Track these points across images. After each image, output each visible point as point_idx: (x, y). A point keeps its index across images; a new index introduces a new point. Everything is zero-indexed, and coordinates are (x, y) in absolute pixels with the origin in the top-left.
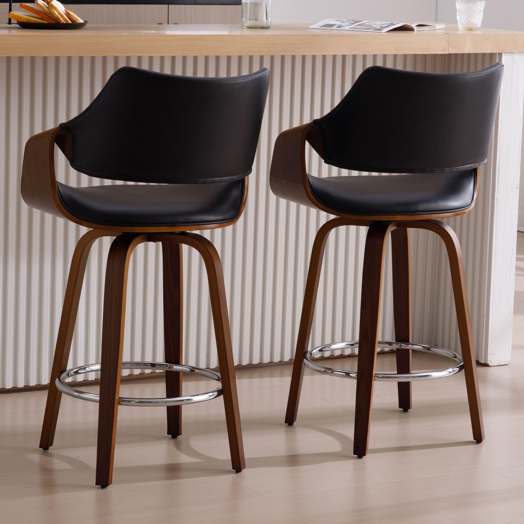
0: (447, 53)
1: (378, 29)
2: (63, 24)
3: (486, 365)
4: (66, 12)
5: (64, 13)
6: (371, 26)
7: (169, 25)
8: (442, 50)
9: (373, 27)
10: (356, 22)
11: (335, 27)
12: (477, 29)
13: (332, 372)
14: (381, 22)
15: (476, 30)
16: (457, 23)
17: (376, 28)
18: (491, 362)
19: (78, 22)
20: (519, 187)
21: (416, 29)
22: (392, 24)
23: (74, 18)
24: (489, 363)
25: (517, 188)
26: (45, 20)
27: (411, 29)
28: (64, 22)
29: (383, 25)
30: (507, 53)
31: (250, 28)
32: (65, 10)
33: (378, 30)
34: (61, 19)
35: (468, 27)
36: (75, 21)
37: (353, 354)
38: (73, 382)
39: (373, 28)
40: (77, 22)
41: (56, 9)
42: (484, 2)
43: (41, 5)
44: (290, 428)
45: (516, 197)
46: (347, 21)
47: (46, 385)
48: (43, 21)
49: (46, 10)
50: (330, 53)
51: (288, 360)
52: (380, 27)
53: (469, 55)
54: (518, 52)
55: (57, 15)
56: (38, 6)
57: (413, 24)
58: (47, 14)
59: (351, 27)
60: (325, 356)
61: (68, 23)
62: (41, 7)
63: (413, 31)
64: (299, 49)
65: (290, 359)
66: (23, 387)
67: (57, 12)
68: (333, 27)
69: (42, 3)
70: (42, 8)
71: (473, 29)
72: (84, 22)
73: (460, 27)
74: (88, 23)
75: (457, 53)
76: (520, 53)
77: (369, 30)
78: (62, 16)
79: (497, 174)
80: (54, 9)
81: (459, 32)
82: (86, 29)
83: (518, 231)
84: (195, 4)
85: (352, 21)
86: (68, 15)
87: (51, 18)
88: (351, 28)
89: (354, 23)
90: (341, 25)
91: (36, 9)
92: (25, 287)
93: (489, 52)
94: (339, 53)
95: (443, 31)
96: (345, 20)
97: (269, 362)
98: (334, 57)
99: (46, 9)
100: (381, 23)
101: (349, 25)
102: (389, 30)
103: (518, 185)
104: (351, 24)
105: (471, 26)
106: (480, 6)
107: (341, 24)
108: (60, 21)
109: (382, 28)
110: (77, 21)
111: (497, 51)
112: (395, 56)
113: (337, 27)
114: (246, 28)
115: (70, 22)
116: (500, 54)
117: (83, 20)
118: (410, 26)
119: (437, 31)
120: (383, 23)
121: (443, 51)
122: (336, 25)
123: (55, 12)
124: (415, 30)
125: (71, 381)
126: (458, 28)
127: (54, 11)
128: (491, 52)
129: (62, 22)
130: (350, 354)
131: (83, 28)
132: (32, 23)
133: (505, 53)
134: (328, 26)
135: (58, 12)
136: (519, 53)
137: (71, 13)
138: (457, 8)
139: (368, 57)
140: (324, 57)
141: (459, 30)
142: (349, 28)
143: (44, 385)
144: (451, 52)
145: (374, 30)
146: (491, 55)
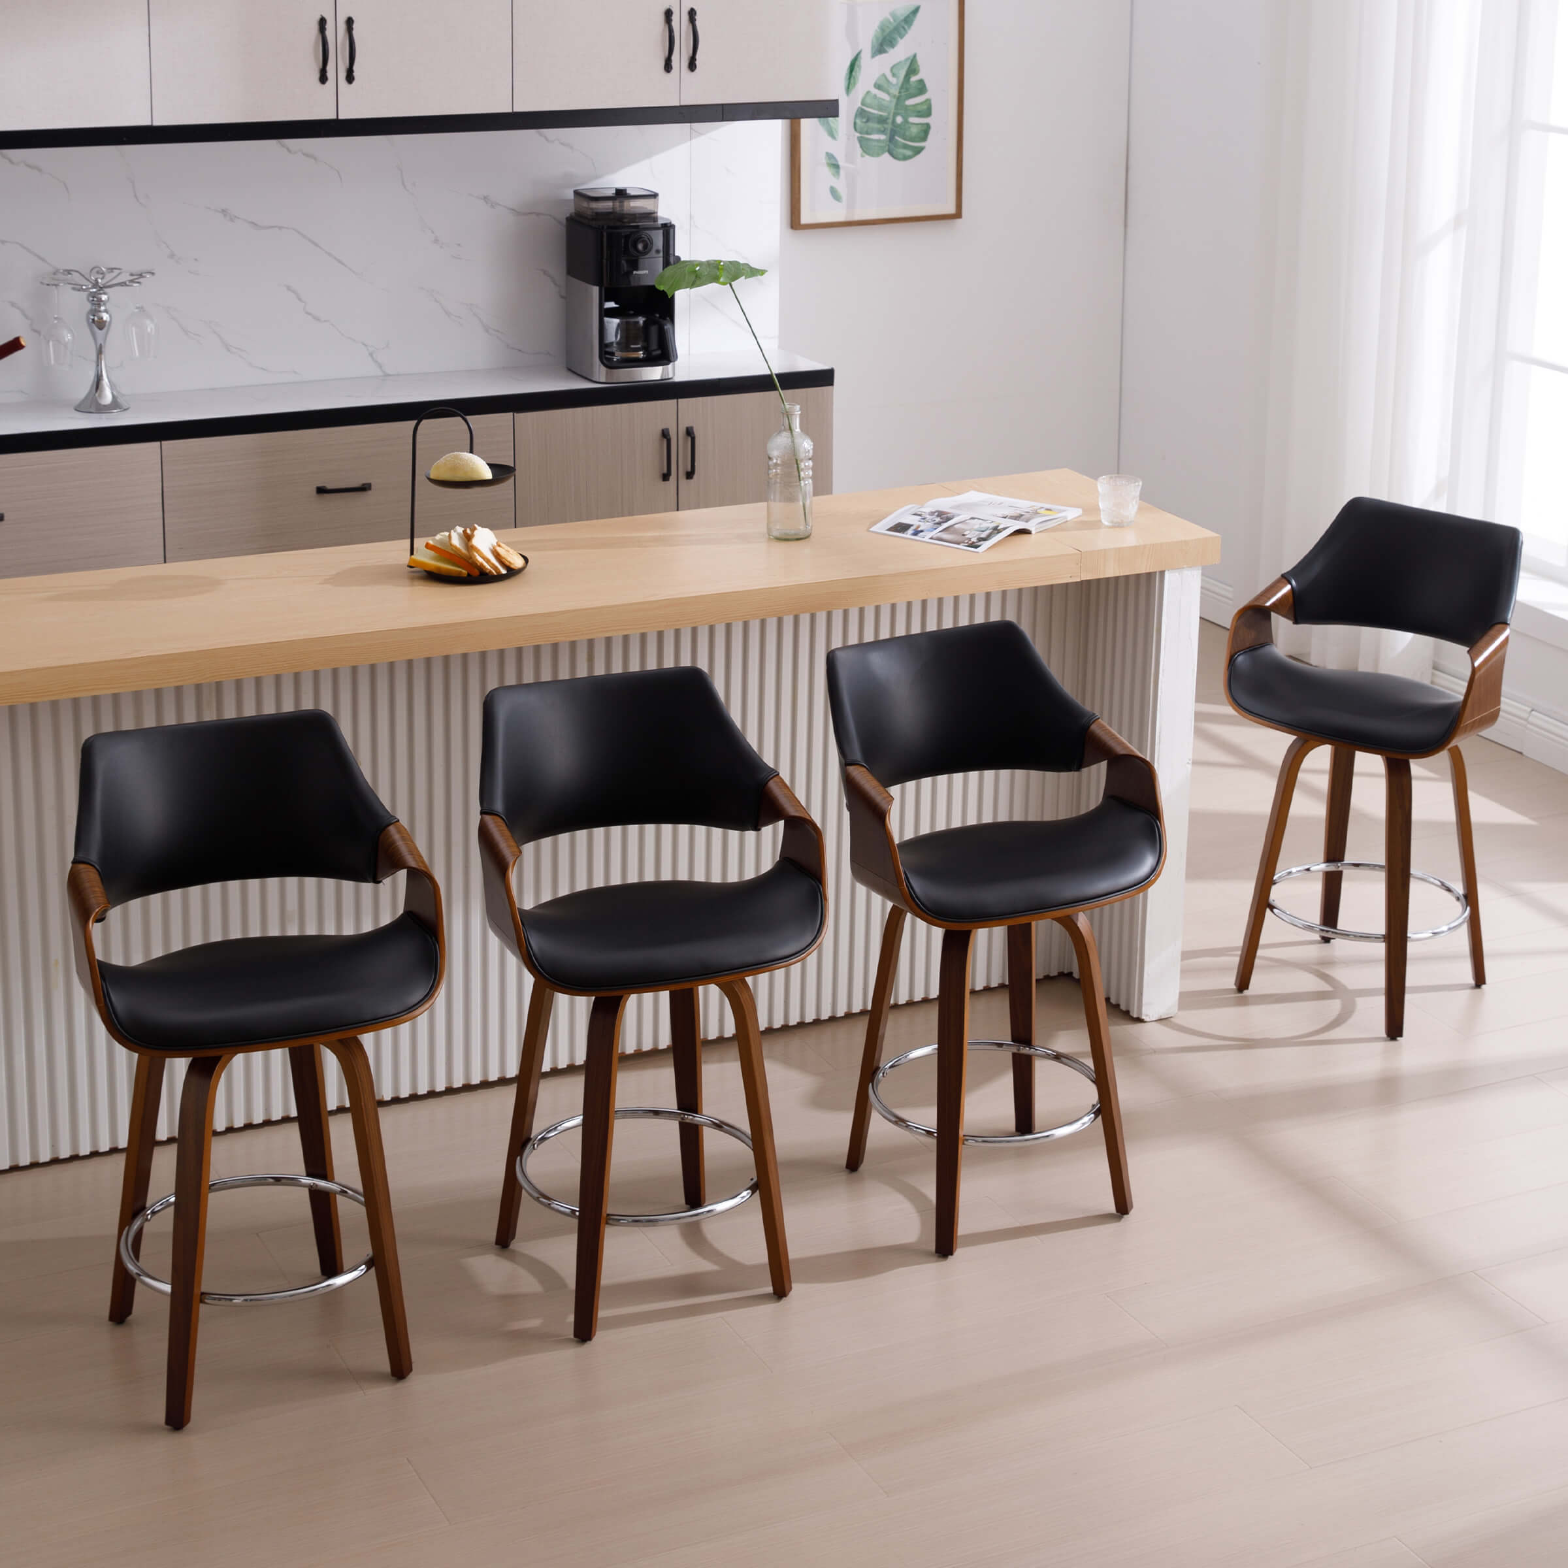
1: (973, 542)
3: (1139, 1020)
5: (490, 547)
6: (964, 534)
9: (967, 536)
10: (942, 519)
11: (909, 534)
13: (906, 1127)
17: (970, 539)
18: (1147, 1015)
19: (514, 565)
22: (997, 530)
24: (1143, 1017)
29: (984, 531)
30: (1170, 570)
33: (972, 545)
36: (509, 565)
39: (966, 541)
40: (512, 567)
44: (855, 1174)
46: (930, 517)
48: (462, 573)
49: (465, 553)
53: (1117, 578)
58: (465, 559)
59: (934, 533)
61: (497, 570)
63: (1030, 535)
67: (479, 555)
74: (530, 564)
75: (1097, 577)
77: (959, 544)
78: (488, 561)
79: (1157, 747)
82: (527, 576)
85: (938, 516)
87: (472, 565)
88: (934, 537)
89: (940, 523)
90: (919, 529)
93: (1144, 571)
98: (909, 604)
100: (980, 524)
101: (932, 530)
102: (989, 546)
104: (935, 526)
107: (921, 523)
108: (485, 570)
109: (979, 539)
111: (1157, 569)
113: (912, 532)
115: (500, 569)
116: (1162, 573)
123: (477, 558)
124: (1033, 532)
127: (475, 557)
128: (1148, 571)
131: (524, 575)
133: (1168, 570)
135: (481, 557)
142: (930, 537)
144: (1084, 578)
145: (966, 544)
146: (1150, 576)
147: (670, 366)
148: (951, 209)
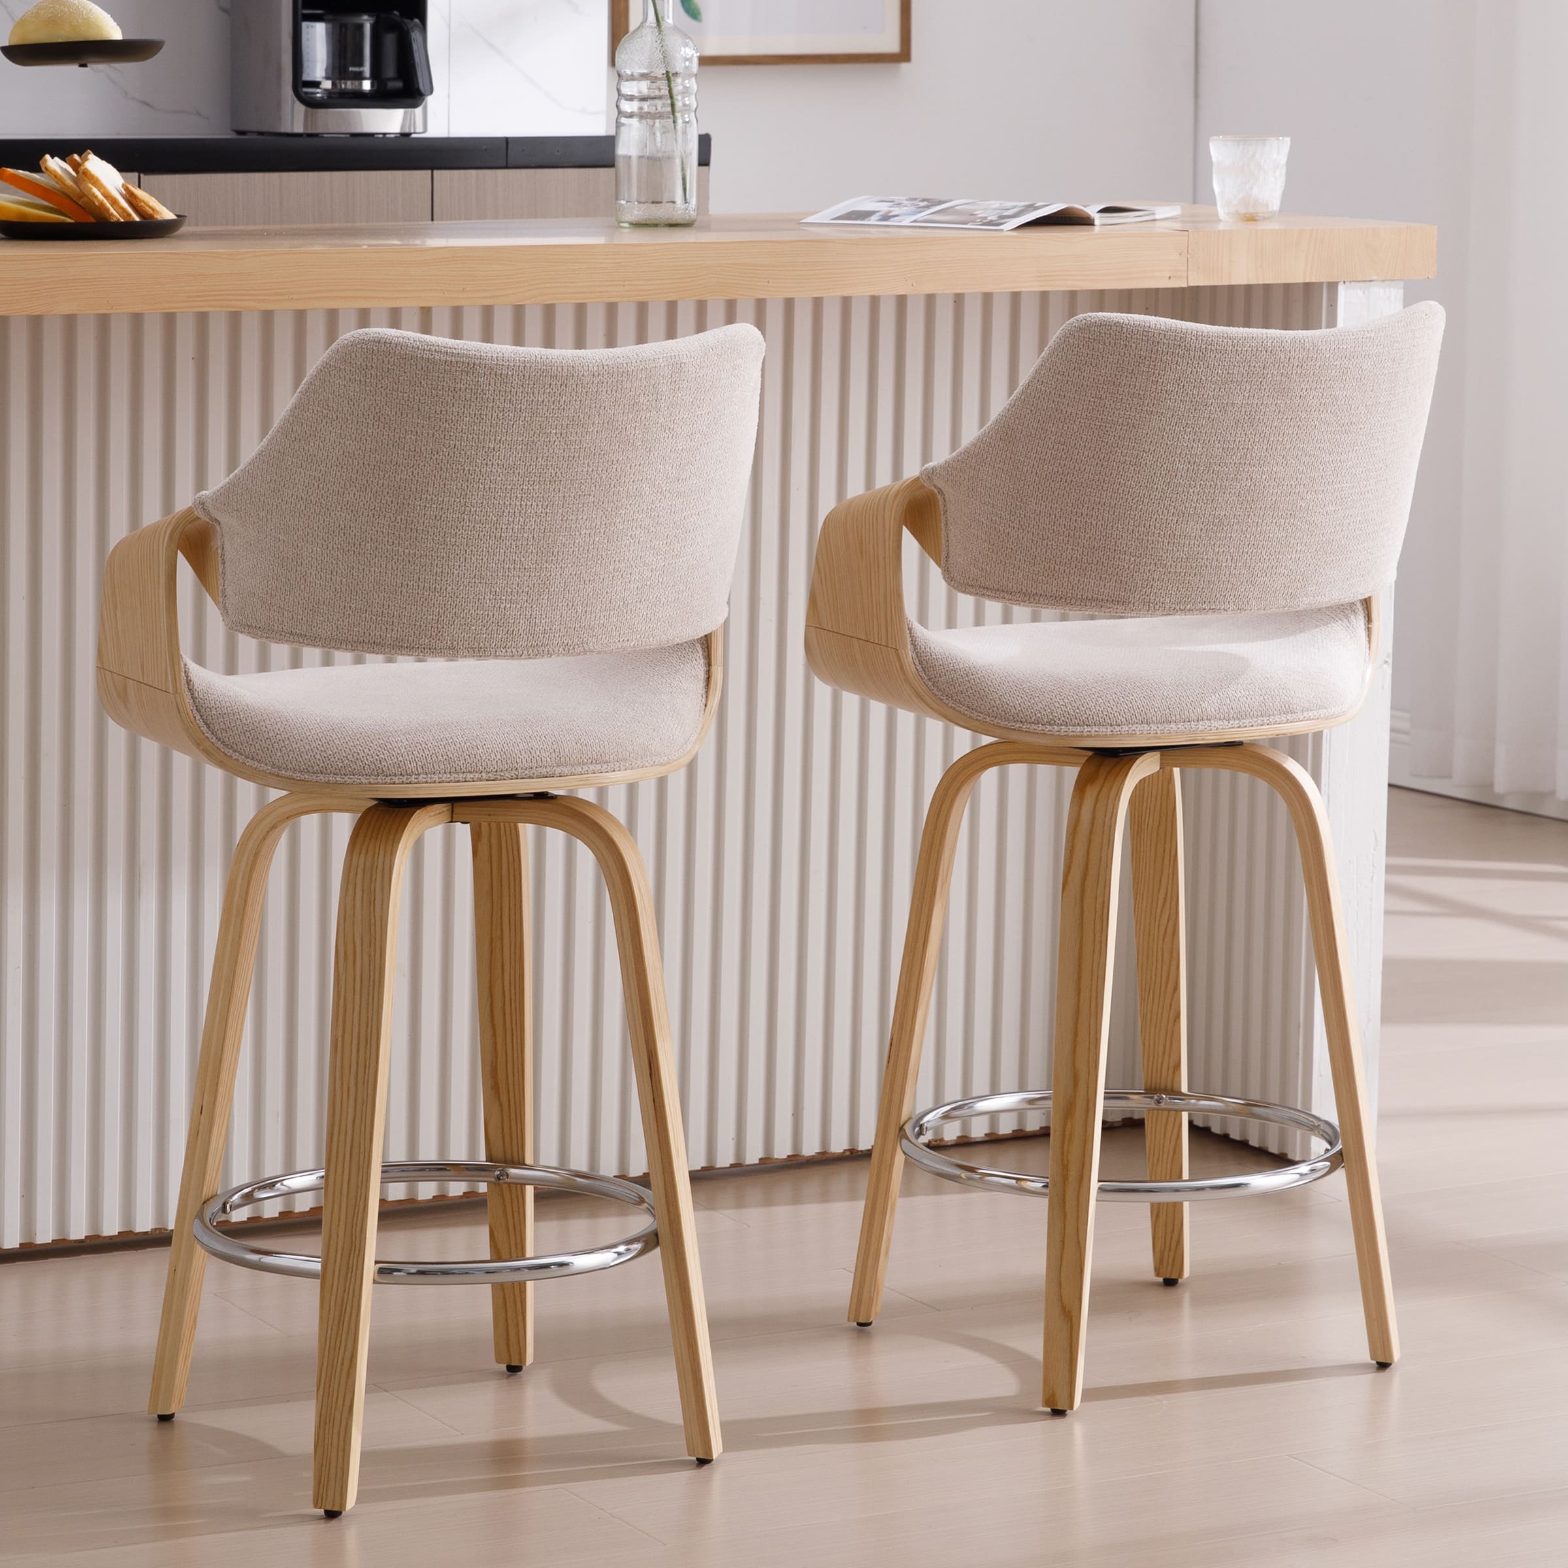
0: (1184, 285)
1: (992, 221)
2: (118, 223)
4: (125, 190)
5: (121, 194)
6: (972, 215)
7: (435, 222)
8: (1170, 278)
9: (978, 216)
10: (932, 203)
11: (873, 220)
12: (1269, 218)
14: (1001, 202)
15: (1265, 219)
16: (1215, 204)
17: (986, 218)
19: (159, 217)
20: (1390, 660)
21: (1098, 219)
22: (1032, 207)
23: (147, 208)
25: (1386, 662)
26: (68, 214)
27: (1086, 221)
28: (119, 219)
29: (1008, 209)
30: (1351, 282)
31: (638, 225)
32: (123, 185)
33: (990, 223)
34: (112, 210)
35: (1243, 211)
36: (152, 217)
37: (938, 1142)
38: (157, 1232)
40: (156, 218)
41: (96, 182)
42: (1288, 139)
43: (55, 171)
45: (1383, 688)
46: (908, 202)
47: (81, 1241)
48: (62, 218)
49: (71, 186)
50: (860, 291)
51: (757, 1162)
52: (999, 217)
53: (1248, 288)
54: (1383, 279)
55: (99, 200)
56: (49, 175)
57: (1090, 207)
58: (72, 197)
59: (919, 216)
60: (860, 1149)
61: (131, 220)
62: (56, 177)
63: (1092, 227)
64: (768, 282)
65: (763, 1157)
66: (18, 1246)
67: (99, 190)
68: (869, 220)
69: (61, 168)
70: (59, 181)
71: (1256, 218)
72: (175, 217)
73: (1222, 211)
74: (187, 221)
75: (1216, 284)
76: (1386, 283)
77: (966, 223)
78: (114, 202)
80: (92, 184)
81: (1221, 227)
82: (182, 237)
83: (1390, 785)
84: (507, 167)
85: (923, 200)
86: (131, 198)
87: (84, 209)
88: (919, 219)
89: (928, 207)
90: (891, 214)
91: (42, 185)
92: (21, 966)
93: (1300, 280)
94: (888, 289)
95: (1178, 226)
96: (902, 199)
97: (702, 1168)
98: (875, 301)
99: (69, 182)
100: (1001, 204)
101: (914, 213)
102: (1021, 223)
103: (1388, 657)
104: (919, 210)
105: (1251, 210)
106: (1278, 151)
107: (891, 209)
108: (107, 216)
109: (1002, 217)
110: (156, 216)
111: (1324, 279)
112: (1044, 296)
113: (880, 217)
114: (626, 228)
115: (137, 219)
116: (1333, 286)
117: (173, 213)
118: (1082, 210)
119: (1157, 224)
120: (1009, 204)
121: (1172, 278)
122: (878, 214)
123: (95, 190)
124: (1097, 222)
125: (152, 1229)
126: (1217, 215)
127: (91, 189)
128: (1307, 281)
129: (115, 219)
130: (930, 1141)
131: (175, 234)
132: (31, 223)
133: (1346, 283)
134: (854, 216)
135: (102, 191)
136: (1383, 281)
137: (139, 193)
138: (1214, 159)
139: (967, 300)
140: (846, 302)
141: (1220, 221)
142: (912, 220)
143: (75, 1241)
144: (1193, 282)
145: (980, 223)
146: (1309, 289)
147: (418, 111)
148: (893, 46)
